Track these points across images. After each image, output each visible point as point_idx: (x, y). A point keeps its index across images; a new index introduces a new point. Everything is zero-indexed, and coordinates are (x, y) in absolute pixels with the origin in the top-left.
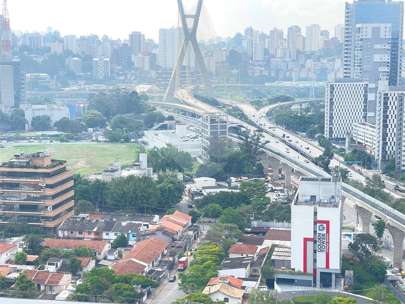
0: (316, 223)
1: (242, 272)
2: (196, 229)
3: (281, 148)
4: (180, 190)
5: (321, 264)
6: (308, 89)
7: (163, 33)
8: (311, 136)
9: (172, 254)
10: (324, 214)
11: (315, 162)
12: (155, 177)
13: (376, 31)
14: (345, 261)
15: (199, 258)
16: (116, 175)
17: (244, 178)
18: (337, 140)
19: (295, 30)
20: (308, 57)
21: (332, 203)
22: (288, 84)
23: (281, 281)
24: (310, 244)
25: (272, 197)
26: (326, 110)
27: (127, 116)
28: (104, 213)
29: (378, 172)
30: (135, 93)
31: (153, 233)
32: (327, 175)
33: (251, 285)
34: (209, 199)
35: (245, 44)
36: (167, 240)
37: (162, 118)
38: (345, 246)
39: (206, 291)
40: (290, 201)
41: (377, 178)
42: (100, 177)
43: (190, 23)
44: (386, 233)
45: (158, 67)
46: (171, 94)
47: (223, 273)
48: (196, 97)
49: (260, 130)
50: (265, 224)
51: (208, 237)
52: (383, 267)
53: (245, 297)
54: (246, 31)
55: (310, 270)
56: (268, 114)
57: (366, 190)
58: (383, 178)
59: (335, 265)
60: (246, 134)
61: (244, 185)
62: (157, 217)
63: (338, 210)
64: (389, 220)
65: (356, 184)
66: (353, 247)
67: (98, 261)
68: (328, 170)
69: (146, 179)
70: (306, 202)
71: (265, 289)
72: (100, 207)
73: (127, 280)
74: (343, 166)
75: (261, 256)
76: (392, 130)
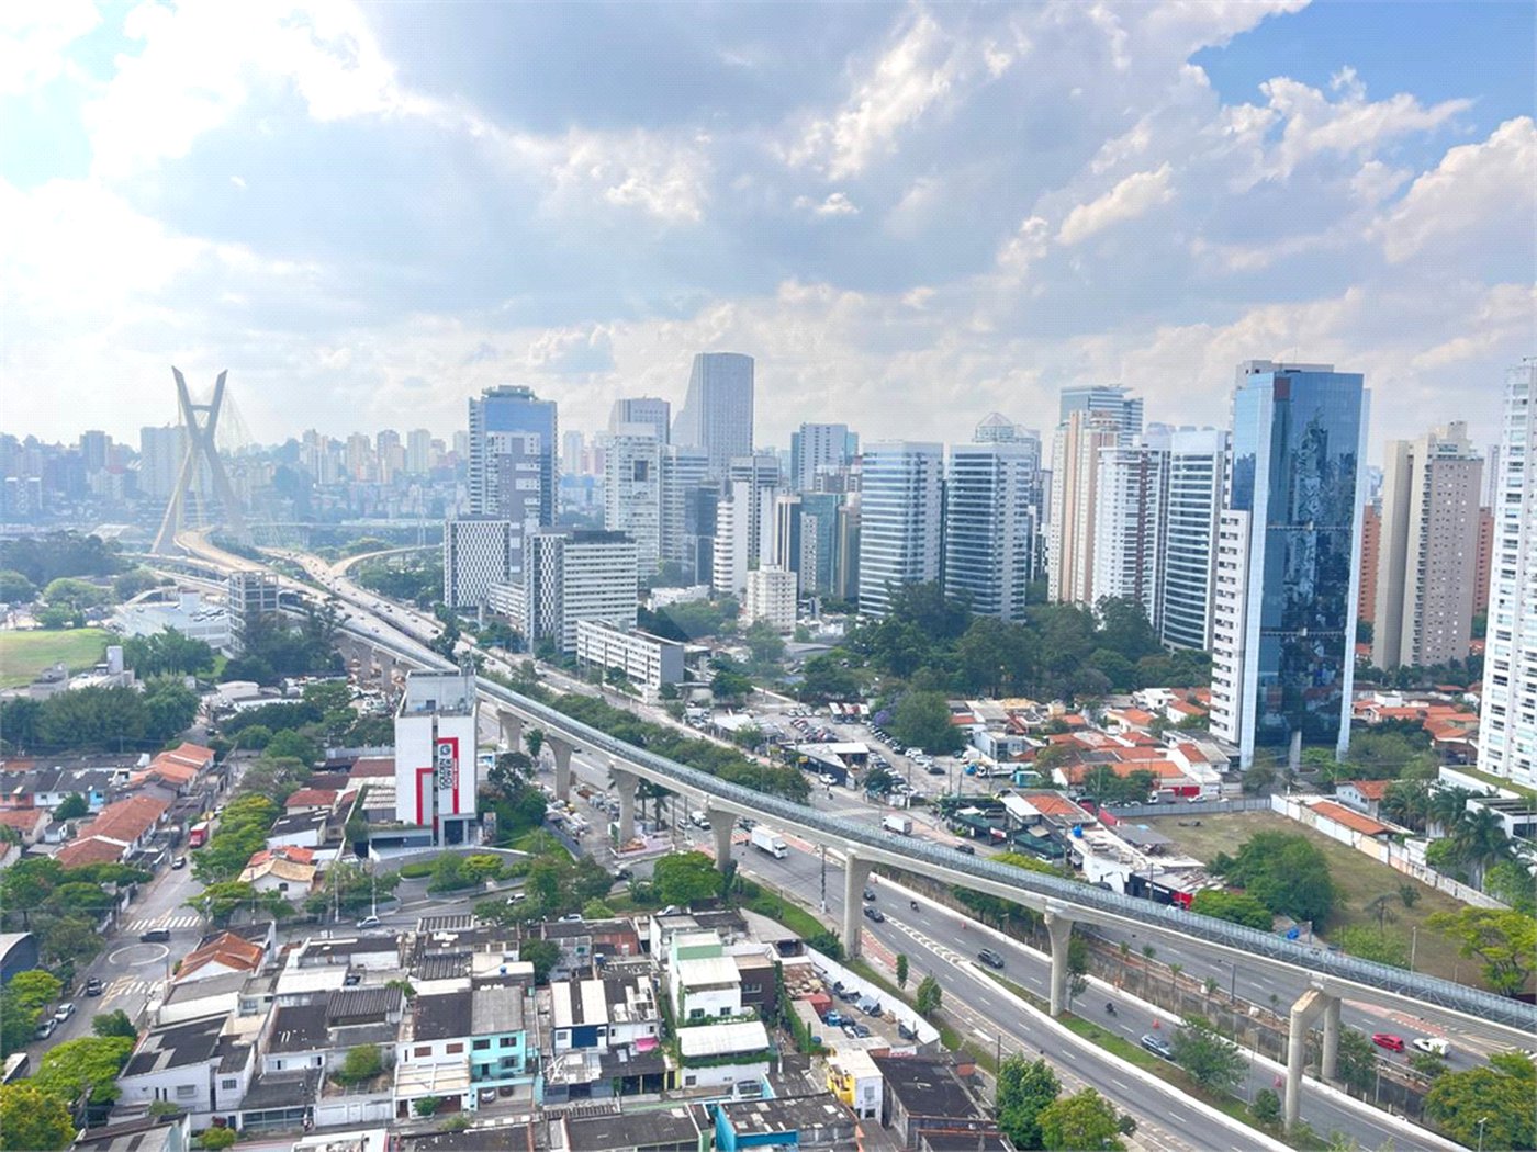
0: (435, 743)
1: (310, 837)
2: (223, 772)
3: (370, 624)
4: (190, 706)
5: (445, 808)
6: (414, 530)
7: (148, 434)
8: (423, 605)
9: (178, 821)
10: (448, 728)
11: (431, 646)
12: (140, 687)
13: (517, 443)
14: (484, 800)
15: (230, 822)
16: (58, 687)
17: (310, 679)
18: (466, 610)
19: (389, 438)
20: (412, 481)
21: (461, 710)
22: (381, 523)
23: (380, 844)
24: (427, 779)
25: (362, 707)
26: (446, 564)
27: (79, 582)
28: (35, 757)
29: (530, 657)
30: (96, 539)
31: (136, 788)
32: (452, 667)
33: (327, 856)
34: (247, 718)
35: (303, 457)
36: (167, 797)
37: (151, 584)
38: (483, 775)
39: (245, 876)
40: (391, 711)
41: (528, 666)
42: (24, 694)
43: (202, 419)
44: (545, 748)
45: (141, 494)
46: (167, 540)
47: (276, 842)
48: (217, 544)
49: (335, 597)
50: (351, 752)
51: (246, 784)
52: (541, 802)
53: (317, 878)
54: (305, 436)
55: (428, 820)
56: (350, 572)
57: (512, 686)
58: (537, 664)
59: (468, 806)
60: (309, 606)
61: (310, 690)
62: (145, 758)
63: (470, 721)
64: (549, 729)
65: (496, 677)
66: (494, 775)
67: (25, 848)
68: (452, 658)
69: (121, 692)
70: (419, 712)
71: (354, 858)
72: (28, 748)
73: (87, 876)
74: (476, 651)
75: (344, 807)
76: (548, 591)
